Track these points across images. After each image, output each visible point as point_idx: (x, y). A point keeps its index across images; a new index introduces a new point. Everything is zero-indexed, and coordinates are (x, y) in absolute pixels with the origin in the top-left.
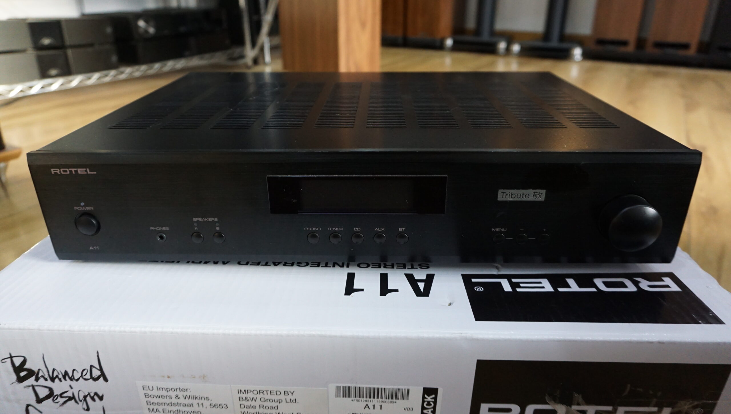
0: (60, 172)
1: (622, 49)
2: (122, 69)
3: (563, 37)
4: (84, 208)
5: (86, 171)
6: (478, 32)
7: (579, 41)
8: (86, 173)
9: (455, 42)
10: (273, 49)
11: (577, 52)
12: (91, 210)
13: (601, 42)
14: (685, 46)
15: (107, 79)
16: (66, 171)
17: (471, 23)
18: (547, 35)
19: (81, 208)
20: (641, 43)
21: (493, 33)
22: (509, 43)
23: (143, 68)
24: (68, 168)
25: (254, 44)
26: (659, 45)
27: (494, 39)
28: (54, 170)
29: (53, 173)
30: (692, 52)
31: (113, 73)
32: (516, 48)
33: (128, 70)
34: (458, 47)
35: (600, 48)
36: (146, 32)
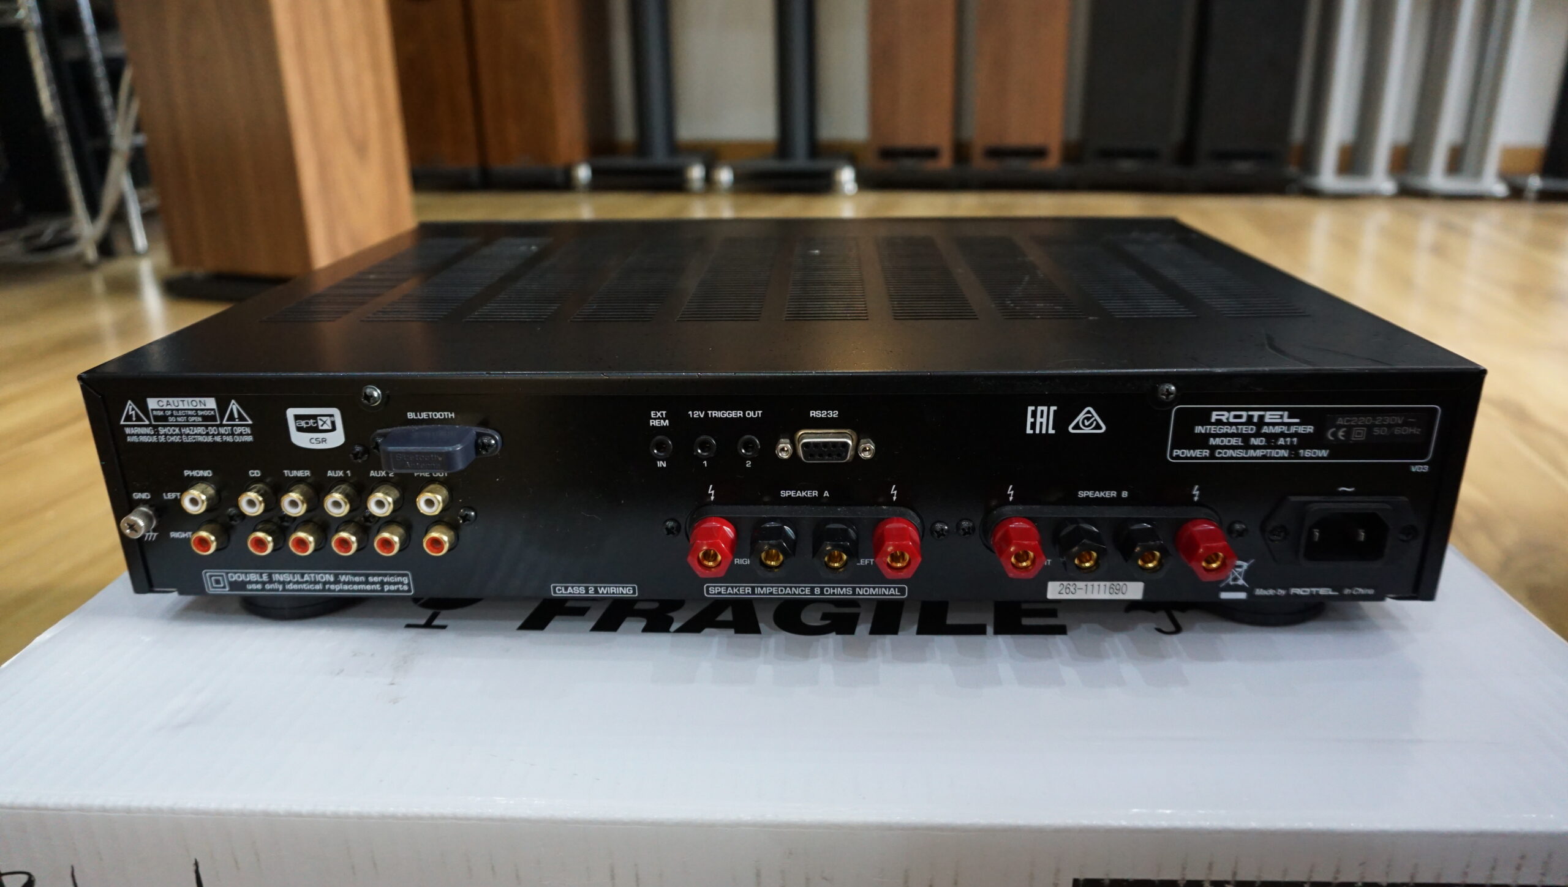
1: (930, 166)
3: (816, 149)
6: (642, 146)
7: (849, 154)
9: (596, 172)
10: (147, 216)
11: (847, 176)
13: (888, 153)
14: (1039, 153)
17: (626, 130)
18: (783, 146)
20: (961, 151)
21: (674, 147)
22: (709, 170)
25: (93, 209)
26: (996, 153)
27: (678, 161)
30: (1052, 163)
32: (725, 176)
34: (603, 182)
35: (888, 167)
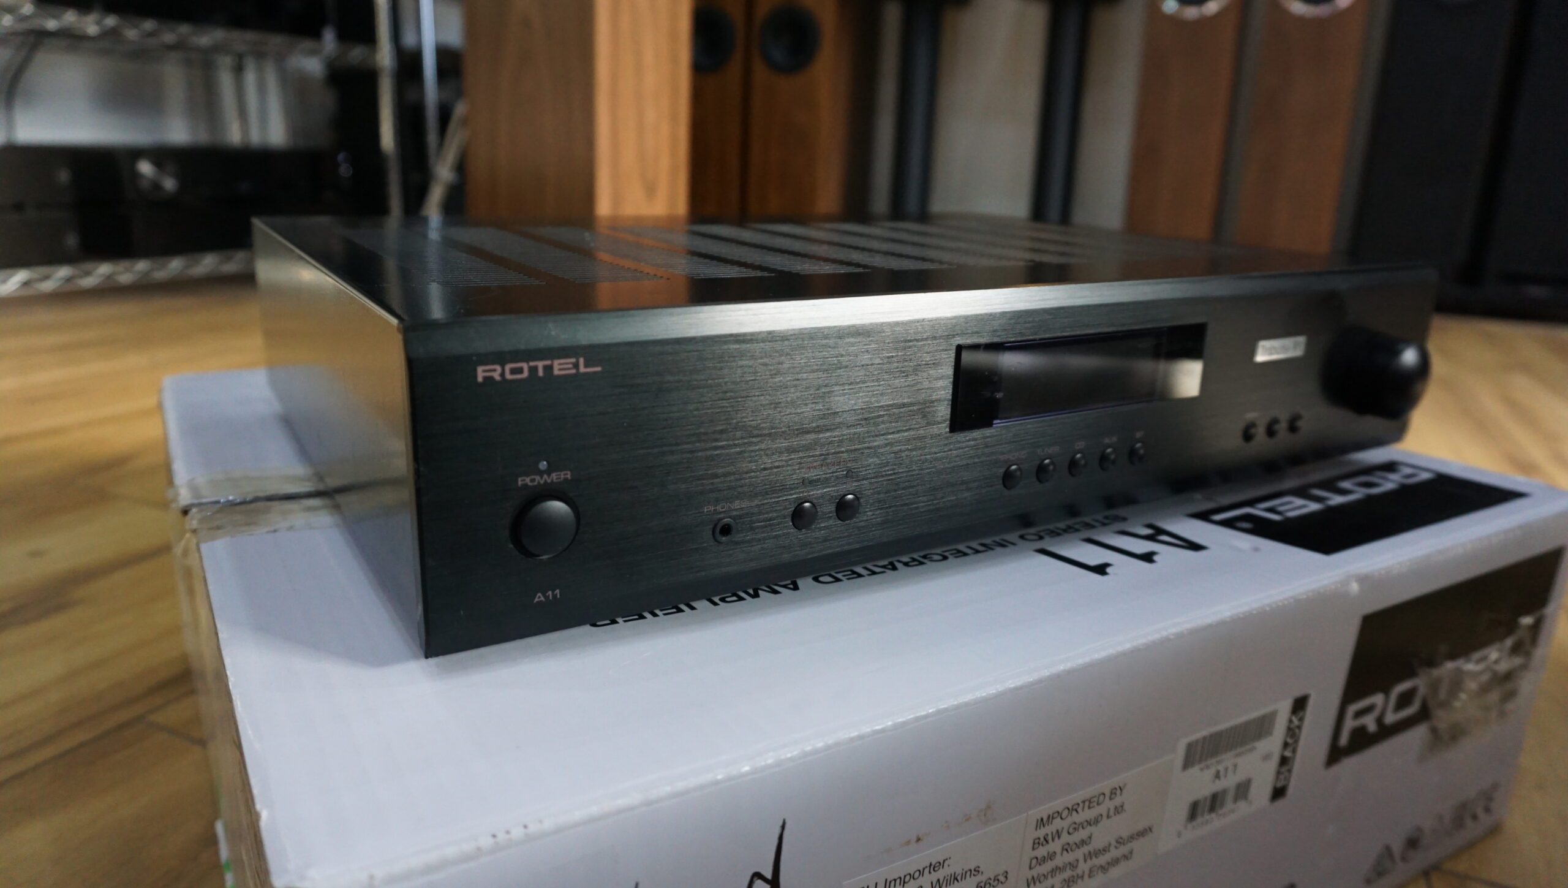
0: (502, 374)
2: (88, 266)
4: (545, 476)
5: (576, 366)
8: (574, 371)
12: (566, 480)
15: (48, 286)
16: (520, 371)
19: (537, 478)
23: (142, 265)
24: (527, 361)
28: (484, 371)
29: (480, 379)
31: (63, 272)
33: (104, 269)
36: (157, 186)
